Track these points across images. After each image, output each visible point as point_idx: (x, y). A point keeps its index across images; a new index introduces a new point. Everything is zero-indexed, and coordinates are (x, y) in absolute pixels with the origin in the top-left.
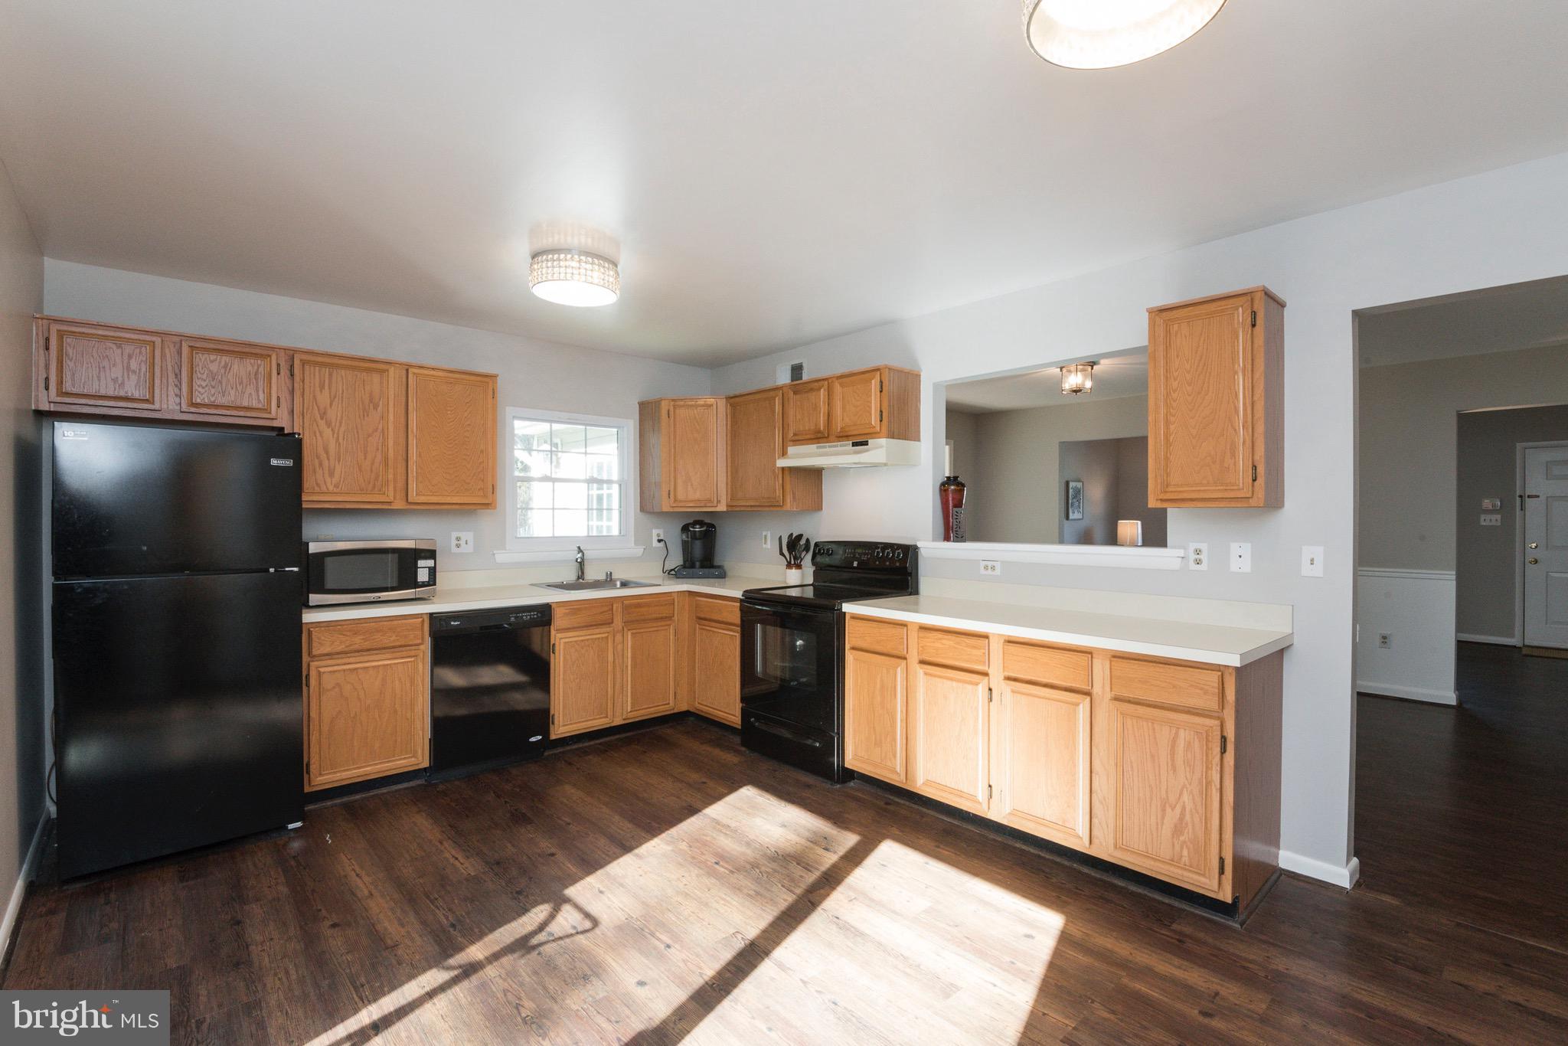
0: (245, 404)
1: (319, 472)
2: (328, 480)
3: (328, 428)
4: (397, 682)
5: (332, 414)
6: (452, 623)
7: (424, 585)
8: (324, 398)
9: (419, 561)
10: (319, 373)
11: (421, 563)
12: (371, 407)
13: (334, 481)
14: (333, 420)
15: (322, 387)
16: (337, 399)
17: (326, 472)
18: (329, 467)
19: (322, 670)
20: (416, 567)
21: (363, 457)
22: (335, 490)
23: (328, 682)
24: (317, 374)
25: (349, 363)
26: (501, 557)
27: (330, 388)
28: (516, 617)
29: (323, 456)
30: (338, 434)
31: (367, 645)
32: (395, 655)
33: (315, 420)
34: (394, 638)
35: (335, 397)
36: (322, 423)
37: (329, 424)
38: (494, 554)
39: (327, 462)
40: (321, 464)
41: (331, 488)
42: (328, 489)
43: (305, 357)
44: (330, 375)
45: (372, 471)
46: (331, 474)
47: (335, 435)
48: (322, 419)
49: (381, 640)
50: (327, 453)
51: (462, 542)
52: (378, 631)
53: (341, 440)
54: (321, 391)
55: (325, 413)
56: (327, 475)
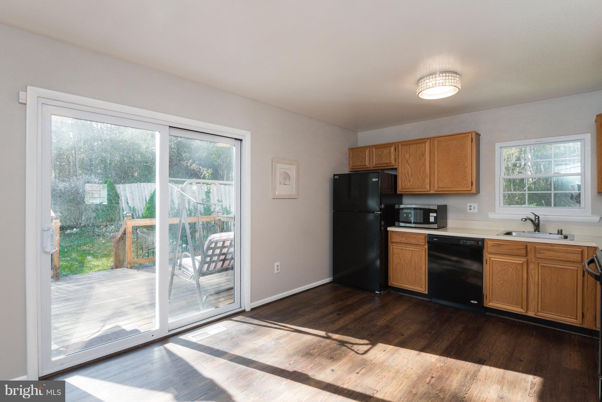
0: (387, 162)
1: (406, 181)
2: (408, 184)
3: (409, 166)
4: (416, 257)
5: (410, 161)
6: (434, 239)
7: (432, 223)
8: (407, 156)
9: (430, 214)
10: (406, 148)
11: (431, 214)
12: (422, 156)
13: (411, 183)
14: (410, 163)
15: (407, 152)
16: (411, 156)
17: (408, 181)
18: (409, 179)
19: (394, 247)
20: (429, 216)
21: (419, 175)
22: (411, 187)
23: (395, 251)
24: (405, 148)
25: (415, 142)
26: (491, 215)
27: (409, 153)
28: (463, 242)
29: (407, 176)
30: (412, 168)
31: (406, 241)
32: (416, 247)
33: (405, 164)
34: (415, 241)
35: (411, 155)
36: (407, 165)
37: (409, 165)
38: (488, 214)
39: (408, 178)
40: (406, 179)
41: (409, 187)
42: (408, 187)
43: (402, 143)
44: (409, 148)
45: (422, 180)
46: (409, 182)
47: (411, 168)
48: (407, 163)
49: (410, 241)
50: (408, 174)
51: (472, 208)
52: (410, 237)
53: (412, 170)
54: (406, 154)
55: (408, 161)
56: (408, 182)
